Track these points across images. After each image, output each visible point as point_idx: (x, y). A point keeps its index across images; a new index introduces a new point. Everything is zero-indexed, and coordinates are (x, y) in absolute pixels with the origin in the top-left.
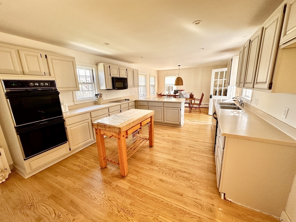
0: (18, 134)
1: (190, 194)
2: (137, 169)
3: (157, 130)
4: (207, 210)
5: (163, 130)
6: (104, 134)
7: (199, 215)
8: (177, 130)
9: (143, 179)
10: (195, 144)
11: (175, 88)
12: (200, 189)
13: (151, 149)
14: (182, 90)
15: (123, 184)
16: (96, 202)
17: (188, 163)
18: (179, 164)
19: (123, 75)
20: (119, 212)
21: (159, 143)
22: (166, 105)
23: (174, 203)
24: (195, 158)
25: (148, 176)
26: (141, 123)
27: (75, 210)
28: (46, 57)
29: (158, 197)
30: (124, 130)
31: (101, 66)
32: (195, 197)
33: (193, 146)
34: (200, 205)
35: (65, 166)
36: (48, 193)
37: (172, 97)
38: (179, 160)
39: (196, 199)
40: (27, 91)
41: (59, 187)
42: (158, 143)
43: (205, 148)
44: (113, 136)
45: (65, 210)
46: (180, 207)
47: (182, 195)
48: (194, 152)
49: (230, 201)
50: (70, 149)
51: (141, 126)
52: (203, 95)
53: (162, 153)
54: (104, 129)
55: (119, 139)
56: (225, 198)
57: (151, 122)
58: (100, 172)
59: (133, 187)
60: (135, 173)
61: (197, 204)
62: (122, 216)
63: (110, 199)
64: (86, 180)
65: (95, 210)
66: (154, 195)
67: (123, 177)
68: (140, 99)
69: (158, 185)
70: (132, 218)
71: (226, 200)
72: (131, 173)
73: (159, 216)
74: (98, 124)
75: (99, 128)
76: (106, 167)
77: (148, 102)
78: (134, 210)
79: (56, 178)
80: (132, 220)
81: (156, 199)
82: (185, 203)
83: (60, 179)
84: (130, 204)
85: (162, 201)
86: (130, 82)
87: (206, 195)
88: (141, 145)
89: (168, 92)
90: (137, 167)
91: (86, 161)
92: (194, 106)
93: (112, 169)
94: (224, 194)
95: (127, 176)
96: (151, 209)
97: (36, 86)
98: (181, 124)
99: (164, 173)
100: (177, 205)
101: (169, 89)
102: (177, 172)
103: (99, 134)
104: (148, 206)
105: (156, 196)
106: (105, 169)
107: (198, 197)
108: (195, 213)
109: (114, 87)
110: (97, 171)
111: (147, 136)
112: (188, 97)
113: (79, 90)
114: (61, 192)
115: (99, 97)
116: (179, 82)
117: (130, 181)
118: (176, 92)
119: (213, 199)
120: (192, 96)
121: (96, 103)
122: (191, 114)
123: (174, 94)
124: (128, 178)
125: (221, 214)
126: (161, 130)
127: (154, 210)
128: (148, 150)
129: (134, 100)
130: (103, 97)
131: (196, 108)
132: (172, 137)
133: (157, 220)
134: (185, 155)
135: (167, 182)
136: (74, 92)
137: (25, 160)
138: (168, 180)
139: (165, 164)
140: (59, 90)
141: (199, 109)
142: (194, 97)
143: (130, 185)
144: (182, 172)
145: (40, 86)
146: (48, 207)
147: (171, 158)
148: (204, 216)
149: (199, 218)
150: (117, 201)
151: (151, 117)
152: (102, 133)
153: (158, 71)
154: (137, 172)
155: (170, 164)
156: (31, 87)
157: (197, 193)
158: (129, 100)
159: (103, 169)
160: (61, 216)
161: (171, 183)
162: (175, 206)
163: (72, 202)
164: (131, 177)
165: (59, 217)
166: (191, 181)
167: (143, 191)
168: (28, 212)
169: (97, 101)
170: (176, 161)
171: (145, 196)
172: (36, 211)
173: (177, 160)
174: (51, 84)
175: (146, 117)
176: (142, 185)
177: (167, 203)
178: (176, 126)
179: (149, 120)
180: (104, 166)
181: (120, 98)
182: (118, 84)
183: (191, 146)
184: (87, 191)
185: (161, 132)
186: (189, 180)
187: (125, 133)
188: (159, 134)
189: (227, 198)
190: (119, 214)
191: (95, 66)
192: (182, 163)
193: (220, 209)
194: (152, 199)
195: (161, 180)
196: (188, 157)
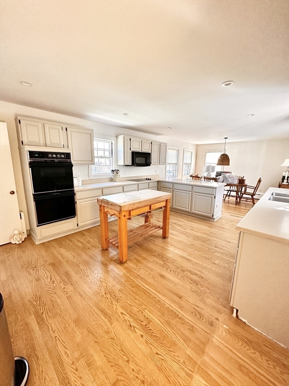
0: (34, 201)
1: (192, 299)
2: (139, 258)
3: (179, 221)
4: (206, 321)
5: (188, 222)
7: (192, 324)
8: (207, 224)
9: (142, 270)
10: (226, 246)
12: (208, 297)
13: (164, 240)
15: (115, 269)
16: (87, 279)
17: (205, 265)
18: (192, 264)
19: (146, 149)
20: (106, 294)
21: (177, 236)
22: (195, 189)
23: (168, 303)
24: (218, 261)
25: (149, 268)
26: (150, 206)
27: (67, 280)
28: (66, 130)
29: (152, 292)
31: (121, 138)
32: (197, 304)
33: (221, 247)
34: (200, 314)
35: (70, 241)
36: (50, 261)
38: (195, 260)
39: (198, 307)
40: (46, 162)
41: (60, 258)
42: (174, 235)
44: (115, 214)
45: (59, 278)
46: (173, 309)
47: (181, 298)
49: (245, 323)
50: (78, 224)
51: (150, 209)
52: (260, 181)
53: (175, 247)
54: (107, 206)
55: (120, 218)
56: (237, 316)
57: (166, 207)
58: (100, 253)
59: (128, 275)
60: (135, 261)
61: (196, 312)
62: (108, 299)
63: (101, 280)
64: (85, 257)
65: (85, 285)
66: (148, 289)
67: (121, 262)
69: (156, 280)
70: (116, 303)
71: (239, 319)
72: (131, 261)
73: (145, 310)
76: (107, 250)
78: (121, 297)
79: (59, 249)
80: (116, 305)
81: (149, 293)
82: (181, 307)
83: (63, 251)
84: (119, 290)
85: (155, 297)
86: (154, 158)
87: (213, 306)
90: (140, 256)
91: (91, 240)
93: (113, 253)
94: (237, 310)
95: (125, 262)
96: (139, 301)
97: (54, 158)
98: (214, 217)
99: (169, 270)
100: (170, 305)
101: (210, 169)
102: (186, 272)
103: (102, 211)
104: (137, 297)
105: (150, 290)
106: (106, 251)
107: (201, 305)
108: (190, 320)
110: (97, 251)
111: (161, 224)
113: (94, 164)
114: (60, 262)
115: (115, 173)
117: (127, 268)
119: (221, 313)
120: (242, 182)
121: (112, 180)
124: (126, 265)
125: (224, 332)
126: (186, 221)
127: (142, 303)
128: (159, 242)
131: (247, 199)
132: (196, 231)
133: (142, 313)
134: (204, 255)
135: (169, 280)
136: (90, 165)
137: (37, 226)
138: (170, 278)
139: (174, 260)
140: (73, 163)
143: (125, 272)
144: (192, 273)
145: (56, 158)
146: (46, 271)
147: (185, 255)
148: (199, 327)
149: (192, 326)
150: (107, 284)
151: (167, 200)
153: (197, 145)
154: (138, 261)
155: (180, 260)
156: (49, 158)
157: (203, 301)
158: (150, 179)
159: (105, 250)
160: (55, 282)
161: (173, 282)
162: (168, 306)
163: (67, 274)
164: (130, 264)
165: (53, 282)
166: (199, 286)
167: (139, 282)
168: (32, 271)
170: (189, 260)
171: (138, 286)
172: (37, 272)
173: (192, 259)
174: (66, 156)
175: (159, 199)
176: (139, 275)
177: (159, 301)
178: (207, 219)
179: (163, 204)
180: (105, 248)
182: (138, 160)
183: (218, 246)
184: (82, 267)
185: (184, 223)
186: (197, 285)
188: (180, 225)
191: (115, 138)
192: (195, 263)
193: (225, 326)
194: (144, 291)
195: (162, 276)
196: (207, 259)
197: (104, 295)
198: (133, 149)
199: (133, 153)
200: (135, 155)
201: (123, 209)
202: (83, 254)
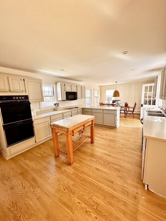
0: (4, 130)
1: (119, 182)
2: (80, 159)
3: (98, 131)
4: (132, 197)
5: (103, 131)
6: (58, 132)
7: (124, 200)
8: (114, 131)
9: (84, 167)
10: (127, 143)
11: (114, 99)
12: (128, 179)
13: (92, 144)
14: (119, 100)
15: (69, 170)
16: (49, 181)
17: (120, 157)
18: (113, 158)
19: (74, 90)
20: (64, 189)
21: (99, 141)
22: (105, 111)
23: (106, 188)
24: (126, 154)
25: (88, 165)
26: (84, 125)
27: (34, 184)
28: (24, 80)
29: (94, 182)
30: (71, 130)
31: (59, 84)
32: (123, 185)
33: (125, 144)
34: (127, 192)
35: (32, 153)
36: (19, 171)
37: (111, 106)
38: (113, 155)
39: (124, 187)
40: (11, 102)
41: (27, 168)
42: (97, 140)
43: (135, 147)
44: (63, 134)
45: (29, 184)
46: (110, 192)
47: (112, 183)
48: (125, 150)
49: (153, 192)
50: (36, 141)
51: (84, 127)
52: (136, 104)
53: (100, 148)
54: (57, 128)
55: (67, 136)
56: (148, 189)
57: (92, 124)
58: (54, 159)
59: (76, 172)
60: (79, 162)
61: (125, 192)
62: (66, 193)
63: (59, 179)
64: (44, 164)
65: (48, 186)
66: (91, 180)
67: (69, 164)
68: (86, 107)
69: (94, 173)
70: (73, 196)
71: (149, 190)
72: (76, 162)
73: (94, 197)
74: (54, 125)
75: (54, 128)
76: (58, 156)
77: (92, 109)
78: (75, 190)
79: (25, 161)
80: (73, 197)
81: (92, 183)
82: (114, 190)
83: (27, 162)
84: (73, 185)
85: (97, 186)
86: (79, 95)
87: (132, 185)
88: (84, 141)
89: (108, 102)
90: (81, 157)
91: (46, 151)
92: (128, 112)
93: (63, 158)
94: (148, 186)
95: (72, 163)
96: (88, 190)
97: (17, 99)
98: (117, 126)
99: (100, 164)
100: (108, 190)
101: (108, 99)
102: (111, 164)
103: (54, 132)
104: (86, 188)
105: (92, 181)
106: (58, 157)
107: (126, 186)
108: (122, 198)
109: (68, 99)
110: (52, 158)
111: (89, 135)
112: (124, 105)
113: (43, 101)
114: (27, 171)
115: (57, 105)
116: (116, 94)
117: (74, 168)
118: (114, 102)
119: (138, 189)
120: (126, 105)
121: (55, 110)
122: (126, 119)
123: (112, 103)
124: (73, 165)
125: (144, 202)
126: (101, 130)
127: (90, 191)
128: (89, 145)
129: (82, 108)
130: (59, 106)
131: (130, 114)
132: (109, 136)
133: (92, 199)
134: (118, 151)
135: (102, 171)
136: (40, 102)
137: (7, 147)
138: (103, 170)
139: (102, 157)
140: (30, 101)
141: (132, 115)
142: (129, 105)
143: (74, 171)
144: (114, 164)
145: (19, 99)
146: (18, 180)
147: (107, 152)
148: (129, 202)
149: (125, 202)
150: (64, 182)
151: (92, 121)
152: (56, 131)
153: (100, 86)
154: (80, 161)
155: (105, 157)
156: (14, 100)
157: (125, 182)
158: (78, 108)
159: (57, 157)
160: (26, 188)
161: (105, 173)
162: (106, 190)
163: (34, 179)
164: (75, 164)
165: (25, 188)
166: (121, 172)
167: (83, 176)
168: (6, 183)
169: (55, 108)
170: (110, 156)
171: (84, 180)
172: (11, 182)
173: (112, 154)
174: (26, 98)
175: (88, 121)
176: (83, 172)
177: (100, 188)
178: (113, 128)
179: (91, 123)
180: (57, 155)
181: (72, 106)
182: (70, 97)
183: (123, 144)
184: (44, 172)
185: (101, 132)
186: (119, 172)
187: (72, 132)
188: (99, 134)
189: (150, 189)
190: (64, 192)
191: (55, 84)
192: (115, 157)
193: (143, 197)
194: (89, 183)
195: (97, 169)
196: (120, 153)
197: (64, 191)
198: (66, 91)
199: (67, 93)
200: (68, 94)
201: (69, 130)
202: (43, 162)
